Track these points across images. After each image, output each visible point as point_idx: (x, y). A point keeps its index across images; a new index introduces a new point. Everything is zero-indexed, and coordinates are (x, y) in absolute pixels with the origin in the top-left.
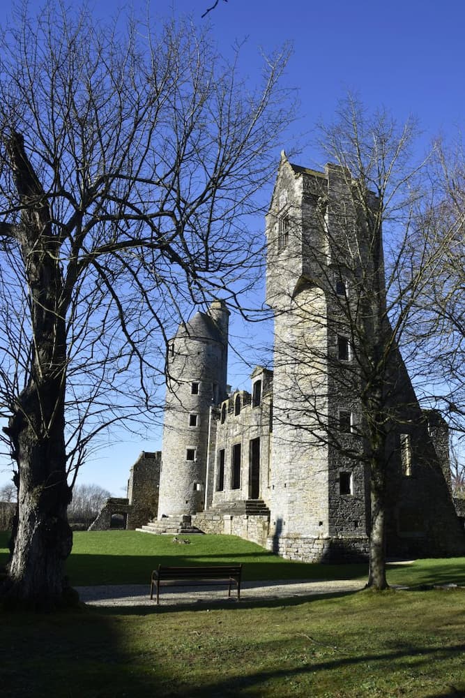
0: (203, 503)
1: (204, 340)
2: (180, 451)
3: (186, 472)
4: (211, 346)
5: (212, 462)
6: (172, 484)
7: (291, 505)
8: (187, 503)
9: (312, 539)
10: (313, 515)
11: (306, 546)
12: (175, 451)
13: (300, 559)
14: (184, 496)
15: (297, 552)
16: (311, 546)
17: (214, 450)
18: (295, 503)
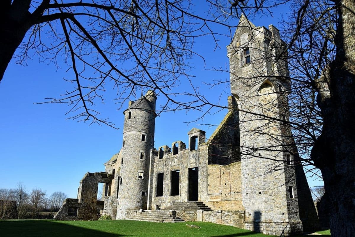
0: (146, 203)
1: (149, 111)
2: (135, 173)
3: (138, 185)
4: (152, 115)
5: (152, 180)
6: (129, 192)
7: (266, 204)
8: (138, 203)
9: (280, 222)
10: (278, 209)
11: (277, 227)
12: (132, 173)
13: (274, 234)
14: (137, 199)
15: (272, 230)
16: (280, 226)
17: (153, 173)
18: (268, 203)
